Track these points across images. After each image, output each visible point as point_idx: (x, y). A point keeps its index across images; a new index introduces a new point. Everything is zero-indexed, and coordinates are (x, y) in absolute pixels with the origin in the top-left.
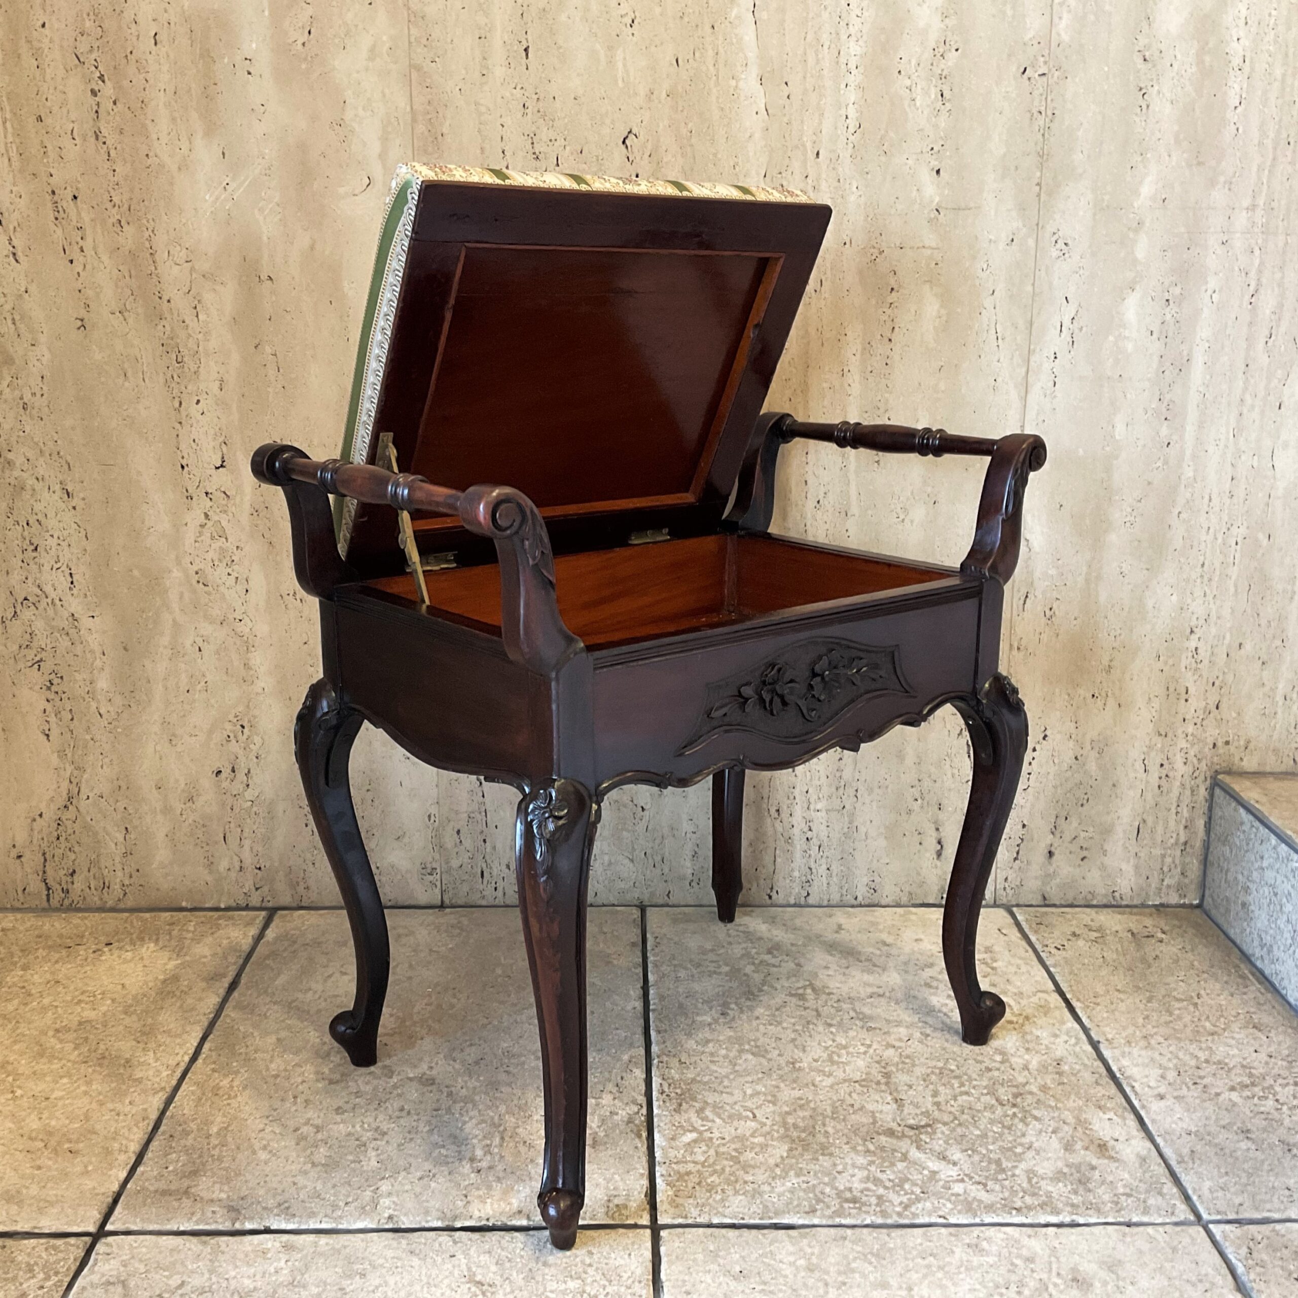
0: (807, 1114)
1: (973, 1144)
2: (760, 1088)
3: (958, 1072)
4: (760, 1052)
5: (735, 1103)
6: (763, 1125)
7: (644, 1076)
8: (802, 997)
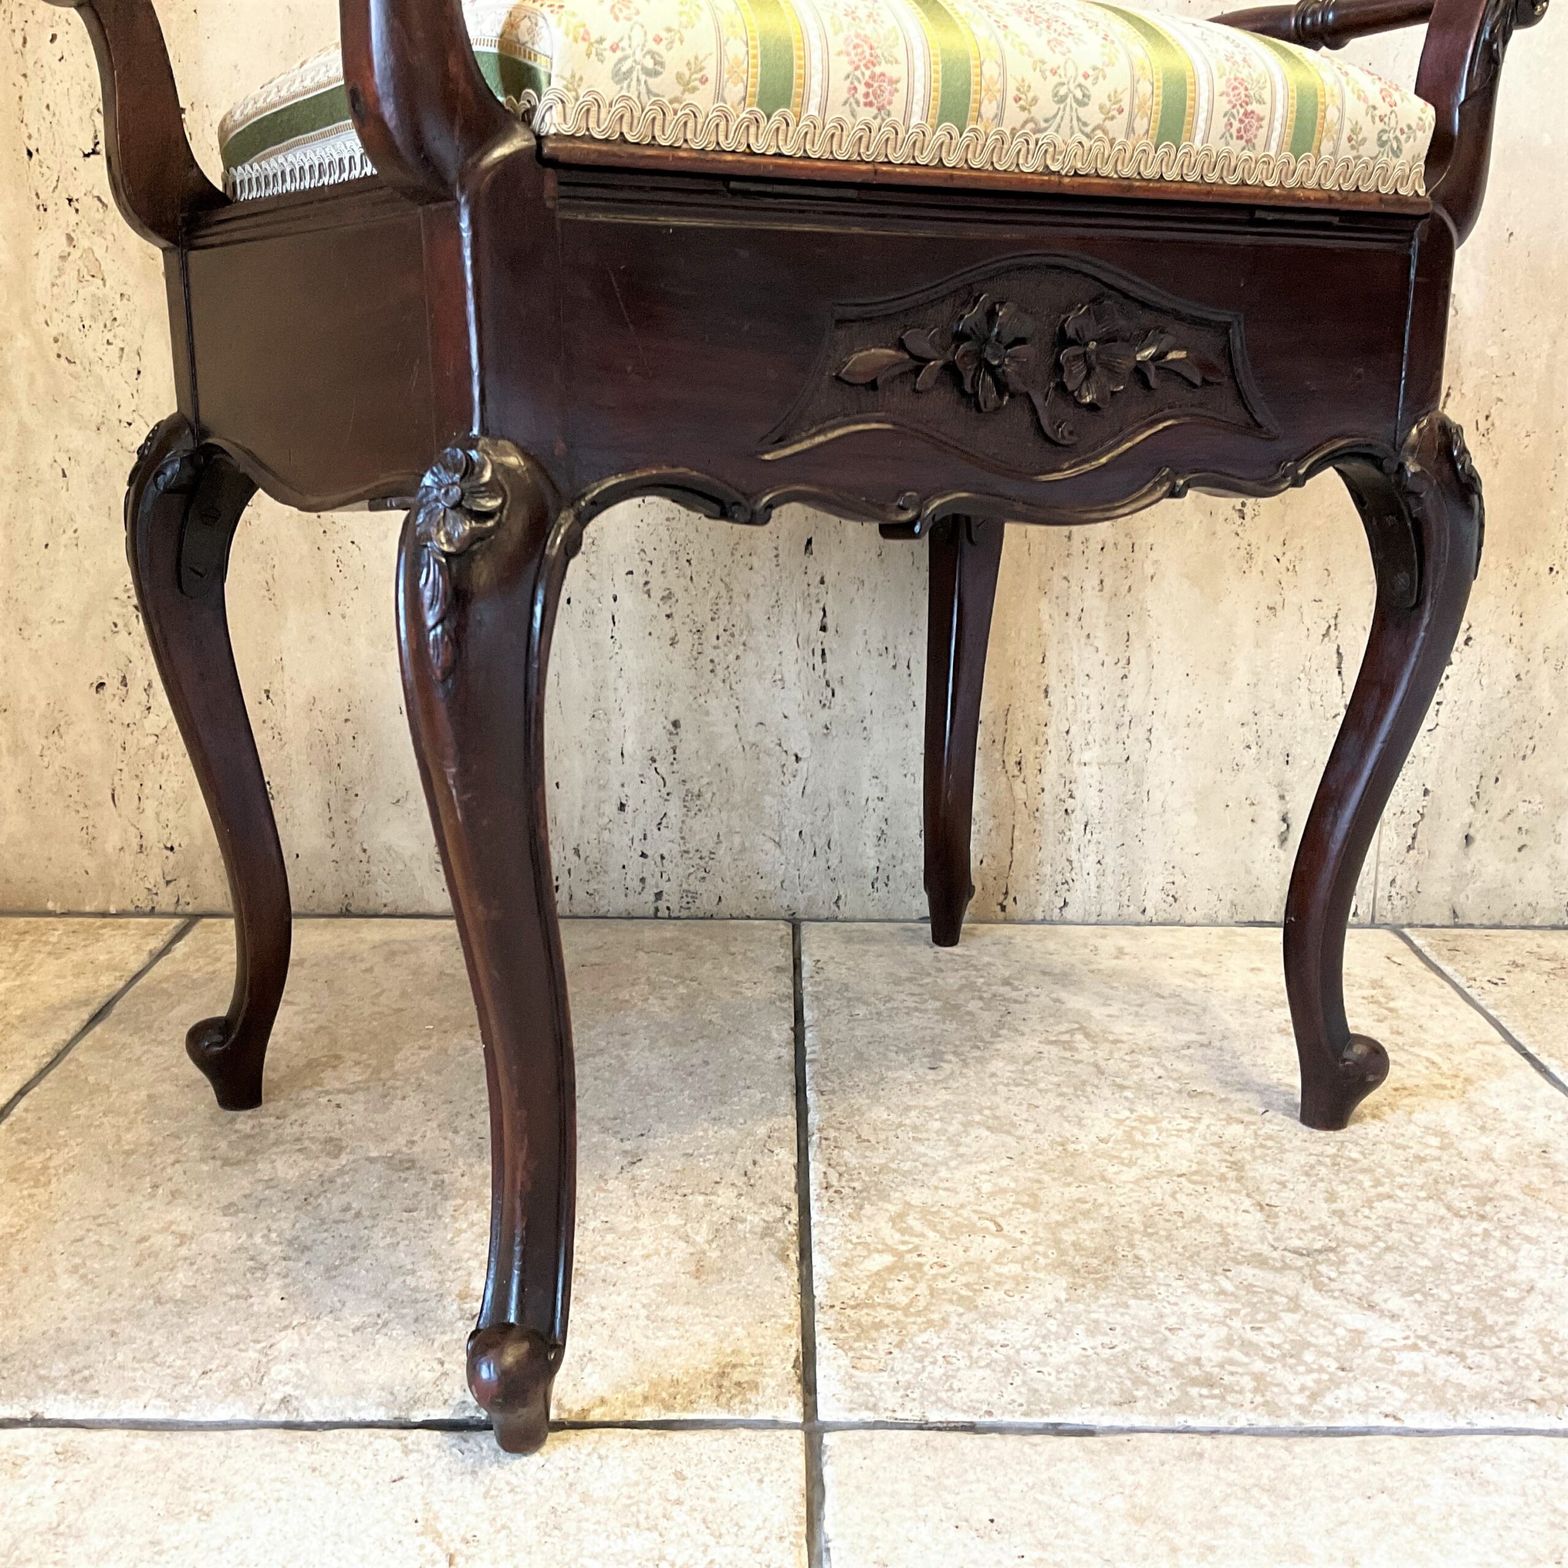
0: (1099, 1226)
1: (1422, 1283)
2: (1005, 1182)
3: (1365, 1163)
4: (1000, 1126)
5: (962, 1206)
6: (1016, 1244)
7: (794, 1160)
8: (1069, 1046)
